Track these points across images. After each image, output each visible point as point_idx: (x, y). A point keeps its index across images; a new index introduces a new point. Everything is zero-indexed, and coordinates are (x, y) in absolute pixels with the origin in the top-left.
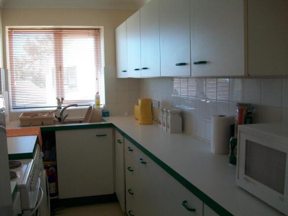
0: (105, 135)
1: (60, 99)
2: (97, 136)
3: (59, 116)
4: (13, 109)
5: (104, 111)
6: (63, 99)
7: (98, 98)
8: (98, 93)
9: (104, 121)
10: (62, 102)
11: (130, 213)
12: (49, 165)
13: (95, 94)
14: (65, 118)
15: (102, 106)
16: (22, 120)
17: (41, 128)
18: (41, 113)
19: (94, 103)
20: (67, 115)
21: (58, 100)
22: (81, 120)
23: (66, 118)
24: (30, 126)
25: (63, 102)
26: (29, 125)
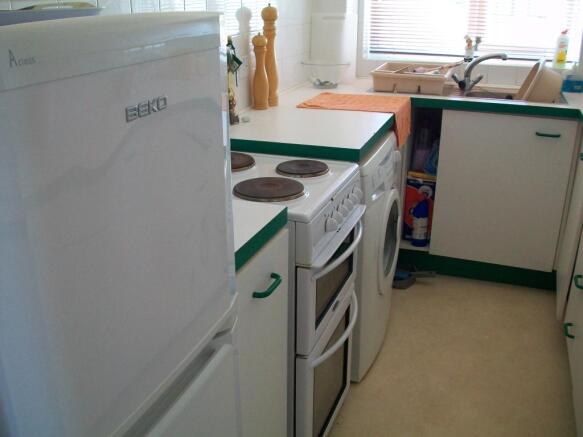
0: (558, 136)
1: (474, 40)
2: (538, 134)
3: (461, 77)
4: (371, 52)
5: (571, 79)
6: (478, 40)
7: (563, 45)
8: (564, 33)
9: (564, 101)
10: (476, 47)
11: (569, 328)
12: (421, 181)
13: (558, 34)
14: (476, 82)
15: (569, 67)
16: (377, 77)
17: (412, 99)
18: (424, 66)
19: (551, 56)
20: (480, 78)
21: (469, 42)
22: (513, 92)
23: (478, 85)
24: (392, 92)
25: (479, 47)
26: (391, 89)
